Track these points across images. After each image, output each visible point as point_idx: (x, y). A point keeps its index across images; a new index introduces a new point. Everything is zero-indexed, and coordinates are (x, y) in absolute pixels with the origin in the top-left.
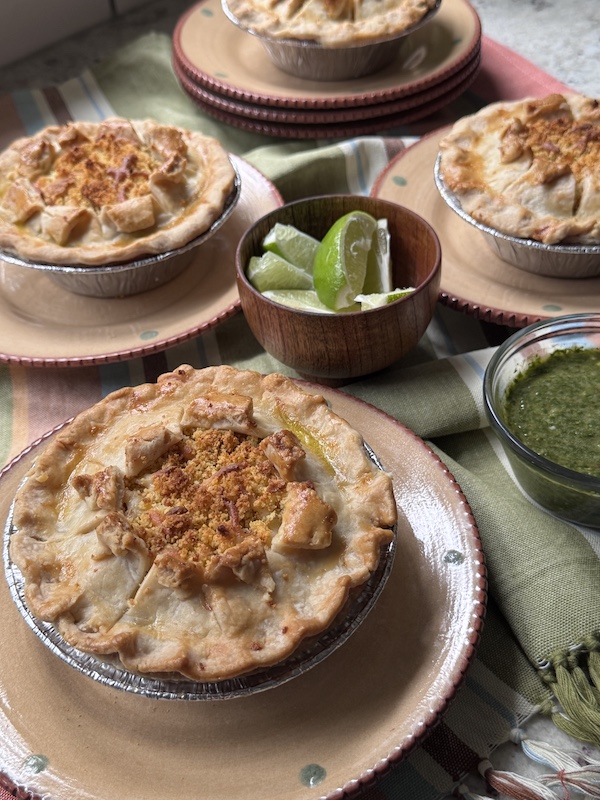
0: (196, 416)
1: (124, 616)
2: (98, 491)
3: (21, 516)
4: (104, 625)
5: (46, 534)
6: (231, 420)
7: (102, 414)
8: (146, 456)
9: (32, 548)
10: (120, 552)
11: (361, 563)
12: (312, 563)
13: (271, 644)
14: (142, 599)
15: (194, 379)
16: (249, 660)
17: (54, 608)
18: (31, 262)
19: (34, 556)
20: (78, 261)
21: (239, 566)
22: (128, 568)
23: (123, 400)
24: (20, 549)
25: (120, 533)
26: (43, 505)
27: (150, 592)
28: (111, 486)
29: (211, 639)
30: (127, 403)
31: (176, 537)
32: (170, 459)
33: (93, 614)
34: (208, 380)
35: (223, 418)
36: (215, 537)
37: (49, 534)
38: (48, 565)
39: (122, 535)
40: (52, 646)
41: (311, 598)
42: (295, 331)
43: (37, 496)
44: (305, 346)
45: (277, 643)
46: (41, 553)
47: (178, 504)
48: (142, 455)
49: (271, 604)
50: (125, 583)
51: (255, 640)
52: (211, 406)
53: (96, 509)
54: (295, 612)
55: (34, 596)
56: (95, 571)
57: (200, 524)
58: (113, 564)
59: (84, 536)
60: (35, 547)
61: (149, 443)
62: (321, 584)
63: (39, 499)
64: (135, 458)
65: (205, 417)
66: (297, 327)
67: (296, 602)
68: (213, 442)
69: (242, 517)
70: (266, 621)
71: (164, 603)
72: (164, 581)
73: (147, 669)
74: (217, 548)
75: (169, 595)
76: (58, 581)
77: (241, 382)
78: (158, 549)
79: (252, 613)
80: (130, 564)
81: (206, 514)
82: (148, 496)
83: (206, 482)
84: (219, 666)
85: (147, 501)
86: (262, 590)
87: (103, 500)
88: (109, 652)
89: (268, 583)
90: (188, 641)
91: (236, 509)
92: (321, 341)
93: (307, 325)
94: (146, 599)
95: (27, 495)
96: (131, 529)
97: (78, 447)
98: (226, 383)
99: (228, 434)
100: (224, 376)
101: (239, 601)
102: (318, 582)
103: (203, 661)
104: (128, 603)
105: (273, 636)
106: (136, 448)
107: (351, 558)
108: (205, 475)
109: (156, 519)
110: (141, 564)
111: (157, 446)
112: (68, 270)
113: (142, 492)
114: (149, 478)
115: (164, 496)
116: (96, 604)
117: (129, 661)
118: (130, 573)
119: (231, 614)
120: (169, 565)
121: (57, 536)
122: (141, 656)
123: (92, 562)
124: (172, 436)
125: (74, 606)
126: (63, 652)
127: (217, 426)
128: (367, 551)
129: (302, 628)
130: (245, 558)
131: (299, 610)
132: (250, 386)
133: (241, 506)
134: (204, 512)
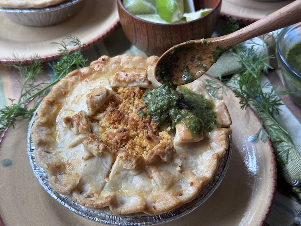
0: (119, 81)
1: (105, 187)
2: (78, 124)
3: (38, 141)
4: (96, 193)
5: (52, 149)
6: (139, 81)
7: (66, 84)
8: (98, 104)
9: (47, 157)
10: (99, 154)
11: (219, 146)
12: (195, 149)
13: (186, 192)
14: (113, 177)
15: (111, 63)
16: (178, 201)
17: (69, 187)
18: (4, 8)
19: (50, 162)
20: (31, 6)
21: (164, 155)
22: (102, 162)
23: (76, 76)
24: (41, 158)
25: (97, 144)
26: (46, 134)
27: (118, 173)
28: (84, 121)
29: (154, 193)
30: (78, 77)
31: (124, 144)
32: (110, 105)
33: (89, 188)
34: (118, 62)
35: (134, 81)
36: (144, 141)
37: (54, 149)
38: (58, 165)
39: (99, 145)
40: (69, 207)
41: (199, 167)
42: (156, 35)
43: (42, 130)
44: (160, 42)
45: (189, 191)
46: (53, 159)
47: (120, 127)
48: (96, 103)
49: (181, 172)
50: (102, 170)
51: (177, 191)
52: (127, 75)
53: (78, 133)
54: (194, 174)
55: (56, 182)
56: (86, 165)
57: (134, 136)
58: (94, 161)
59: (73, 149)
60: (48, 156)
61: (99, 97)
62: (202, 159)
63: (44, 132)
64: (93, 106)
65: (124, 81)
66: (157, 32)
67: (192, 169)
68: (130, 94)
69: (155, 130)
70: (181, 180)
71: (126, 178)
72: (126, 166)
73: (126, 212)
74: (145, 147)
75: (127, 174)
76: (65, 173)
77: (136, 62)
78: (116, 151)
79: (173, 177)
80: (103, 160)
81: (136, 131)
82: (103, 125)
83: (131, 115)
84: (163, 206)
85: (103, 127)
86: (176, 165)
87: (82, 129)
88: (104, 206)
89: (178, 162)
90: (143, 195)
91: (151, 127)
92: (169, 38)
93: (162, 31)
94: (116, 177)
95: (37, 130)
96: (102, 142)
97: (57, 103)
98: (127, 63)
99: (137, 89)
100: (126, 60)
101: (165, 172)
102: (200, 158)
103: (153, 205)
104: (106, 180)
105: (186, 188)
106: (92, 100)
107: (213, 144)
108: (129, 111)
109: (110, 136)
110: (109, 159)
111: (103, 98)
112: (25, 11)
113: (98, 123)
114: (101, 115)
115: (111, 124)
116: (89, 183)
117: (115, 210)
118: (104, 165)
119: (163, 179)
120: (129, 158)
121: (58, 150)
122: (120, 206)
123: (82, 161)
124: (110, 92)
125: (78, 185)
126: (76, 209)
127: (131, 85)
128: (222, 140)
129: (201, 182)
130: (166, 150)
131: (195, 173)
132: (141, 64)
133: (153, 125)
134: (135, 130)
